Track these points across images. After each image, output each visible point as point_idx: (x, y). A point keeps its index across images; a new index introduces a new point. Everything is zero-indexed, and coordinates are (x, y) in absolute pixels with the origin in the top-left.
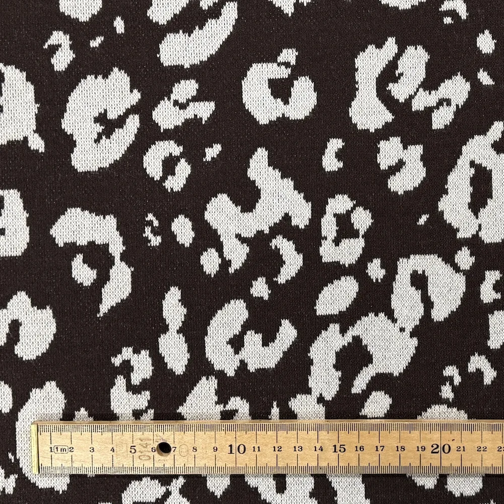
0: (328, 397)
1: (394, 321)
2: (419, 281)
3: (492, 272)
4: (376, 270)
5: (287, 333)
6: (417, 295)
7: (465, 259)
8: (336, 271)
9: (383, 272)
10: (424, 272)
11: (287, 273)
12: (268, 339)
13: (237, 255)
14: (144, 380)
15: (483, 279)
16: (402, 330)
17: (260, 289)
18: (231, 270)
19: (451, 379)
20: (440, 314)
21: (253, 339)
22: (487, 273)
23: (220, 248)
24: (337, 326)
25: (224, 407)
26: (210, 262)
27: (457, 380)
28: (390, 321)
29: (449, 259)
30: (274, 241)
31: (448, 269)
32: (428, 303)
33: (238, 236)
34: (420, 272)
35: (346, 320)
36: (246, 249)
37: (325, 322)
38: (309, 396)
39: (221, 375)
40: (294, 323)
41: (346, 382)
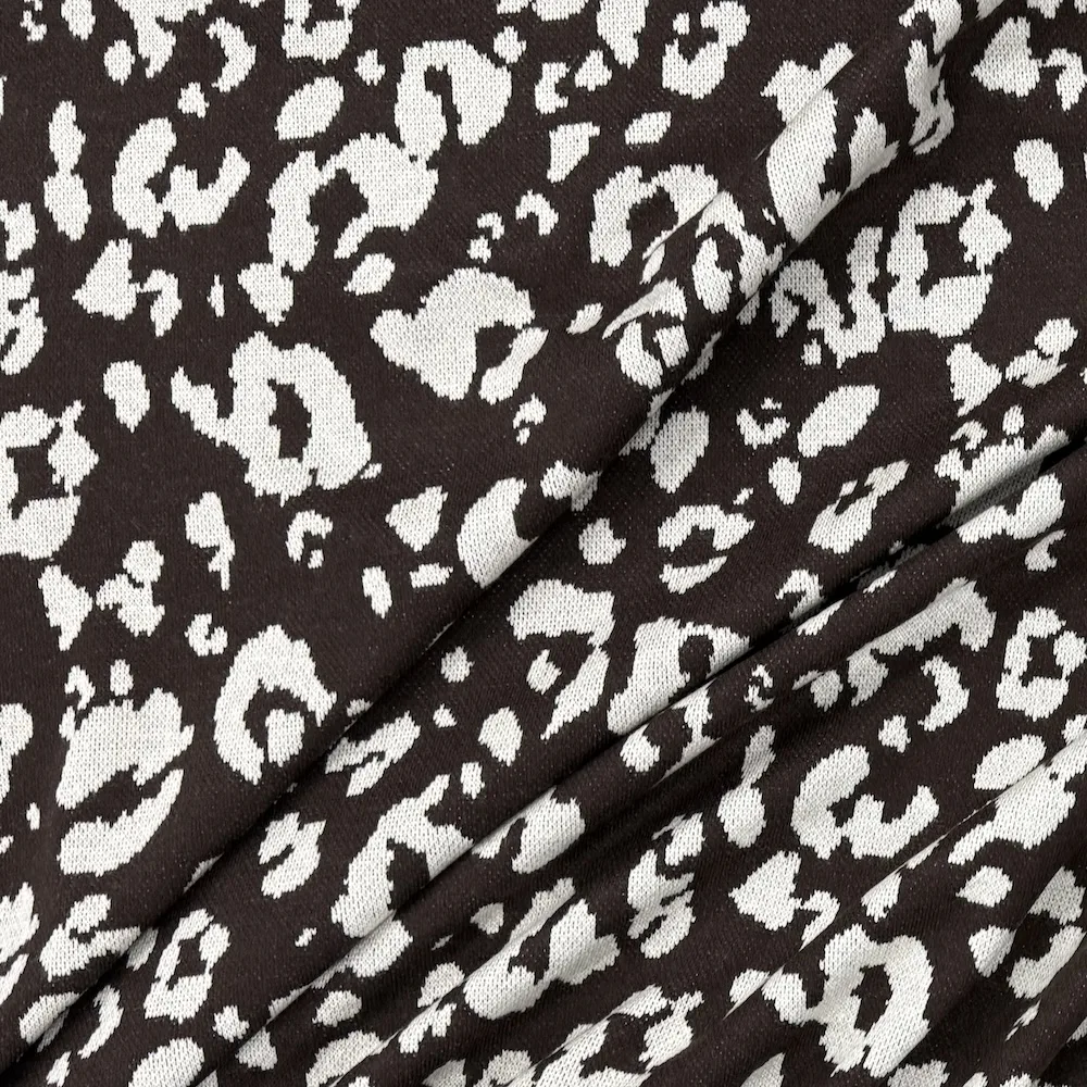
0: (299, 265)
1: (401, 145)
2: (438, 81)
3: (554, 65)
4: (370, 68)
5: (235, 169)
6: (436, 103)
7: (509, 44)
8: (308, 70)
9: (382, 70)
10: (445, 67)
11: (231, 77)
12: (207, 178)
13: (159, 49)
14: (25, 253)
15: (538, 76)
16: (413, 159)
17: (192, 100)
18: (150, 73)
19: (487, 232)
20: (471, 133)
21: (183, 178)
22: (545, 66)
23: (132, 41)
24: (311, 155)
25: (142, 286)
26: (118, 63)
27: (498, 231)
28: (394, 146)
29: (485, 47)
30: (212, 26)
31: (485, 64)
32: (452, 116)
33: (160, 21)
34: (439, 68)
35: (325, 145)
36: (170, 40)
37: (292, 149)
38: (269, 266)
39: (136, 237)
40: (246, 155)
41: (327, 241)
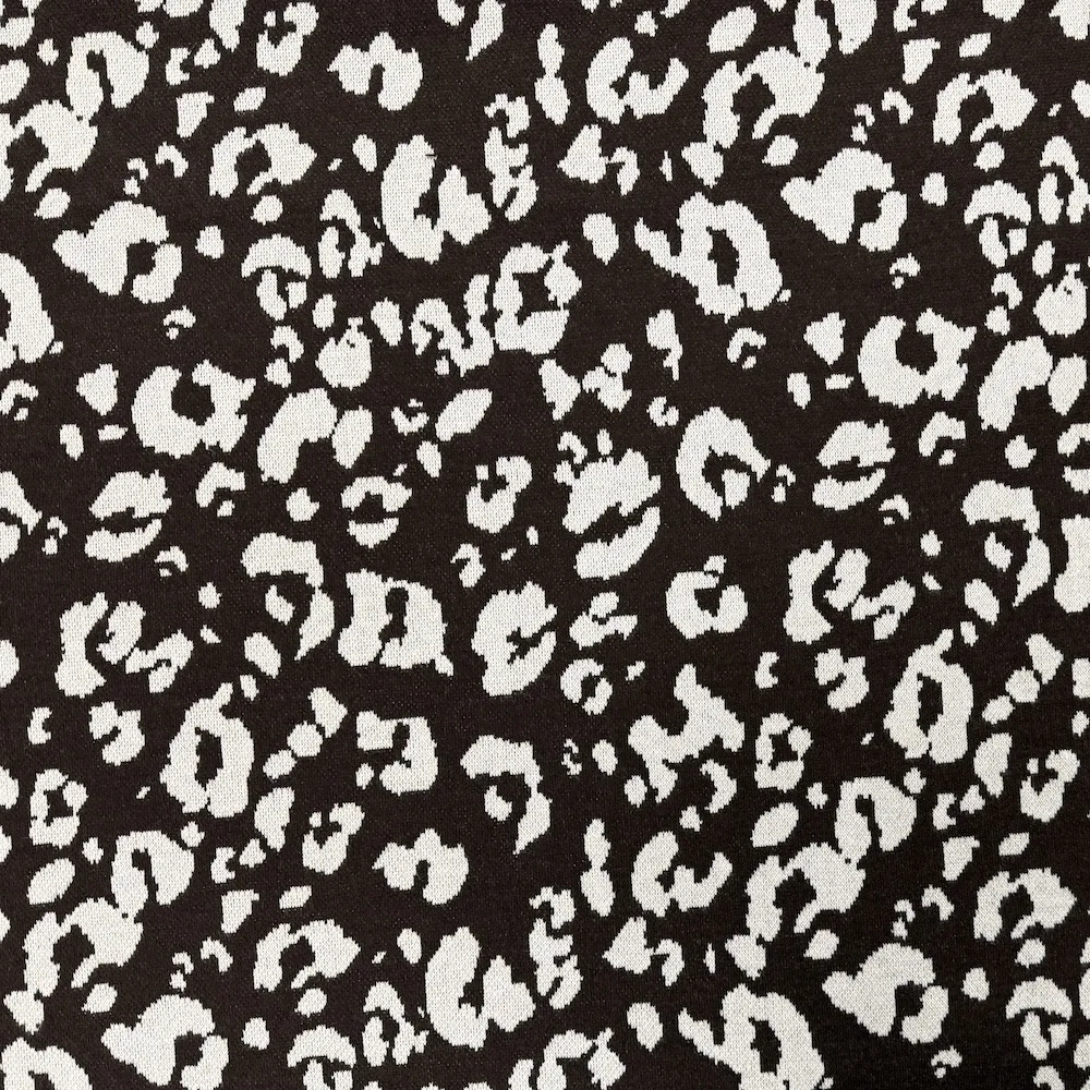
0: (769, 938)
1: (839, 851)
2: (865, 806)
3: (946, 795)
4: (817, 796)
5: (722, 867)
6: (863, 821)
7: (915, 781)
8: (773, 798)
9: (825, 797)
10: (870, 796)
11: (718, 802)
12: (701, 874)
13: (665, 782)
14: (566, 923)
15: (935, 803)
16: (848, 861)
17: (690, 819)
18: (659, 800)
19: (903, 914)
20: (889, 843)
21: (684, 875)
22: (940, 796)
23: (645, 775)
24: (776, 859)
25: (655, 951)
26: (635, 791)
27: (911, 916)
28: (834, 852)
29: (897, 782)
30: (704, 766)
31: (896, 793)
32: (875, 831)
33: (665, 762)
34: (866, 797)
35: (786, 851)
36: (674, 776)
37: (763, 854)
38: (747, 937)
39: (650, 916)
40: (729, 856)
41: (788, 920)
